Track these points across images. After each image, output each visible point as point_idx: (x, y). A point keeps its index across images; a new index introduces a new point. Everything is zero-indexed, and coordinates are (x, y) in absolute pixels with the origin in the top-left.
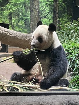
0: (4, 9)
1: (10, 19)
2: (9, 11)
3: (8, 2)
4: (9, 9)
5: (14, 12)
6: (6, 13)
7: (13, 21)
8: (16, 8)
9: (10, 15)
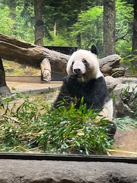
0: (71, 29)
1: (79, 41)
2: (77, 32)
3: (77, 21)
4: (78, 29)
5: (83, 33)
6: (74, 34)
7: (83, 44)
8: (86, 27)
9: (79, 36)
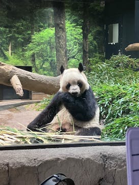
0: (26, 49)
1: (34, 61)
2: (32, 52)
3: (31, 42)
4: (32, 50)
5: (37, 53)
6: (28, 54)
7: (37, 63)
8: (39, 48)
9: (33, 56)
